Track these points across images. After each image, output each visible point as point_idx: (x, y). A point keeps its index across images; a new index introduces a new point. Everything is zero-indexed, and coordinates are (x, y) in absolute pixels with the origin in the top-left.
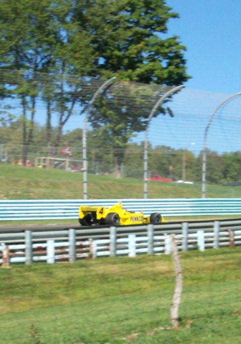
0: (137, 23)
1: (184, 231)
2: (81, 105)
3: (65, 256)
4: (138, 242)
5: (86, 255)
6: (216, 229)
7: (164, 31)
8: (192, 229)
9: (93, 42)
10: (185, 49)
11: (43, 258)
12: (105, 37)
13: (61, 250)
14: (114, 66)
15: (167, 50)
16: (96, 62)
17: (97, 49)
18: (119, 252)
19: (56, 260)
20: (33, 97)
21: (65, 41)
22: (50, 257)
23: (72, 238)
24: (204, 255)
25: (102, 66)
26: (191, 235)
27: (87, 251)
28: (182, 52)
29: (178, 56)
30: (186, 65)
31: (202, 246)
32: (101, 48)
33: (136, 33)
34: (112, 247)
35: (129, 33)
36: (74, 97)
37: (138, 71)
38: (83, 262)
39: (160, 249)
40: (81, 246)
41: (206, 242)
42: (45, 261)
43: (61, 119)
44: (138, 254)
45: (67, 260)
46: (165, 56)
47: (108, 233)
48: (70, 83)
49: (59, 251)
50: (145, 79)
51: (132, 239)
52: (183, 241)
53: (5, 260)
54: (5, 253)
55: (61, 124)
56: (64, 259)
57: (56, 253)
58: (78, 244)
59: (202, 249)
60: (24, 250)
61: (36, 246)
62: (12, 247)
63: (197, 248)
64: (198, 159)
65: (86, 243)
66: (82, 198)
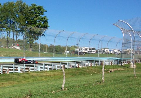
0: (36, 13)
1: (52, 65)
3: (23, 71)
4: (41, 68)
5: (28, 71)
6: (60, 64)
7: (43, 15)
8: (54, 64)
9: (25, 17)
11: (17, 71)
12: (28, 16)
13: (21, 69)
14: (30, 23)
15: (43, 20)
16: (25, 23)
17: (26, 19)
18: (36, 70)
20: (10, 31)
21: (18, 17)
22: (19, 71)
23: (24, 66)
24: (57, 71)
25: (27, 24)
26: (54, 66)
28: (47, 20)
29: (46, 21)
32: (27, 19)
33: (36, 15)
34: (34, 69)
35: (34, 15)
36: (20, 31)
37: (36, 25)
38: (27, 72)
39: (46, 69)
40: (27, 69)
42: (18, 72)
44: (40, 71)
46: (43, 21)
50: (38, 27)
51: (39, 67)
52: (52, 68)
53: (8, 72)
54: (8, 70)
55: (17, 38)
56: (22, 72)
57: (20, 70)
58: (26, 68)
59: (57, 69)
60: (12, 69)
61: (15, 68)
62: (9, 69)
63: (55, 69)
64: (49, 47)
65: (28, 68)
66: (24, 56)
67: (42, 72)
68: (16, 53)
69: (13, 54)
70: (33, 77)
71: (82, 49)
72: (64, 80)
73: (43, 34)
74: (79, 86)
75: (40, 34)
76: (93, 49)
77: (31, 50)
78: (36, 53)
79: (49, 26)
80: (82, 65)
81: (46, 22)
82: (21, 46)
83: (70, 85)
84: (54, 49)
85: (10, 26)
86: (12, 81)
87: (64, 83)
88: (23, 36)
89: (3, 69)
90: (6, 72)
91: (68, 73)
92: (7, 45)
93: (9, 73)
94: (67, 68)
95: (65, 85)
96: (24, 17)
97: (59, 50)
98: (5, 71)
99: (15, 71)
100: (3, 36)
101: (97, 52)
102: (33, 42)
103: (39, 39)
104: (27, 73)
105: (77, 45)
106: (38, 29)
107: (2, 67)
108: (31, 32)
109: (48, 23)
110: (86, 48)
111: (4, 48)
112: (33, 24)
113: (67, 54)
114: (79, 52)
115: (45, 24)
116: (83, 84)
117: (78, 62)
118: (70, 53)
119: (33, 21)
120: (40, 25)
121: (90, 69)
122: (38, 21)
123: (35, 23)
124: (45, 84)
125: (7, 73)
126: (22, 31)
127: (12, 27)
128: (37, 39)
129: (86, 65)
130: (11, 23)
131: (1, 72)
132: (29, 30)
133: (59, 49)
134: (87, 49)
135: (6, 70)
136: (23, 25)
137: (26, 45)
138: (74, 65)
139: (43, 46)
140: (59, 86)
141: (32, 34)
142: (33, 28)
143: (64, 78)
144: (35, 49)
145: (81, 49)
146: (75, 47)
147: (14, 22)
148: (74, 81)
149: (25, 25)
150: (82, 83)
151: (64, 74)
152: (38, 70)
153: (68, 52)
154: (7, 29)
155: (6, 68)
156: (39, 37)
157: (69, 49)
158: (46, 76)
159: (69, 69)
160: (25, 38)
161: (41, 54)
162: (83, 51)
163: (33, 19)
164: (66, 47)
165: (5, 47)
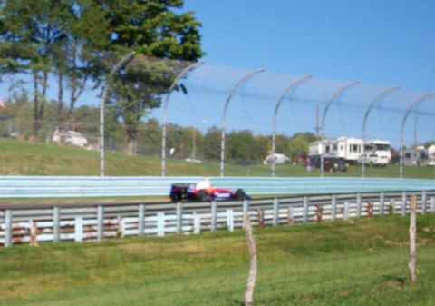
1: (213, 210)
2: (94, 81)
3: (94, 234)
4: (167, 221)
5: (114, 233)
6: (245, 208)
7: (179, 6)
8: (221, 208)
9: (108, 16)
10: (200, 25)
11: (70, 236)
12: (119, 12)
13: (89, 229)
14: (127, 40)
15: (181, 26)
16: (109, 37)
18: (147, 231)
19: (84, 239)
20: (46, 72)
21: (79, 16)
22: (79, 236)
23: (100, 215)
24: (233, 235)
25: (115, 42)
26: (219, 215)
27: (116, 230)
28: (197, 28)
29: (193, 31)
30: (201, 42)
31: (231, 225)
32: (116, 21)
33: (151, 8)
34: (140, 226)
35: (144, 8)
36: (87, 71)
38: (112, 240)
39: (189, 228)
40: (109, 225)
41: (235, 222)
42: (73, 240)
43: (73, 94)
44: (166, 233)
45: (95, 238)
46: (180, 31)
47: (137, 211)
48: (83, 58)
49: (87, 229)
50: (159, 54)
51: (161, 218)
52: (213, 221)
53: (33, 238)
54: (33, 231)
55: (73, 100)
56: (92, 238)
57: (84, 232)
58: (106, 221)
59: (232, 229)
60: (51, 228)
61: (63, 223)
62: (40, 224)
63: (226, 228)
64: (207, 137)
65: (114, 221)
66: (99, 175)
67: (170, 238)
68: (68, 162)
69: (58, 167)
70: (136, 258)
71: (335, 147)
72: (253, 272)
73: (182, 86)
74: (314, 296)
75: (165, 85)
76: (380, 147)
77: (130, 150)
78: (151, 160)
79: (204, 54)
80: (333, 212)
81: (191, 34)
82: (90, 132)
83: (278, 292)
84: (223, 147)
85: (48, 51)
86: (47, 277)
87: (251, 284)
88: (99, 91)
89: (14, 225)
90: (27, 239)
91: (278, 244)
92: (37, 127)
93: (40, 242)
94: (274, 222)
95: (256, 290)
96: (103, 14)
97: (245, 151)
98: (22, 236)
99: (63, 236)
100: (20, 93)
101: (395, 159)
102: (138, 118)
103: (162, 105)
104: (109, 242)
105: (317, 129)
106: (161, 65)
107: (8, 220)
108: (132, 77)
109: (198, 38)
110: (353, 141)
111: (21, 139)
112: (141, 43)
113: (277, 165)
114: (325, 159)
115: (188, 44)
116: (332, 287)
117: (319, 200)
118: (287, 162)
119: (139, 32)
120: (167, 47)
121: (364, 227)
122: (159, 30)
123: (148, 40)
124: (178, 287)
125: (31, 245)
126: (95, 71)
127: (54, 57)
128: (157, 105)
129: (351, 211)
130: (49, 41)
131: (3, 237)
132: (123, 68)
133: (245, 145)
134: (355, 148)
135: (24, 229)
136: (100, 48)
137: (114, 130)
138: (301, 209)
139: (180, 132)
140: (235, 296)
141: (137, 86)
142: (139, 59)
143: (254, 262)
144: (148, 147)
145: (331, 147)
146: (311, 138)
147: (63, 37)
148: (295, 278)
149: (107, 48)
150: (329, 285)
151: (253, 248)
152: (153, 230)
153: (281, 158)
154: (36, 60)
155: (27, 221)
156: (164, 97)
157: (286, 146)
158: (188, 254)
159: (282, 225)
160: (107, 102)
161: (172, 164)
162: (341, 154)
163: (140, 24)
164: (271, 138)
165: (27, 138)
